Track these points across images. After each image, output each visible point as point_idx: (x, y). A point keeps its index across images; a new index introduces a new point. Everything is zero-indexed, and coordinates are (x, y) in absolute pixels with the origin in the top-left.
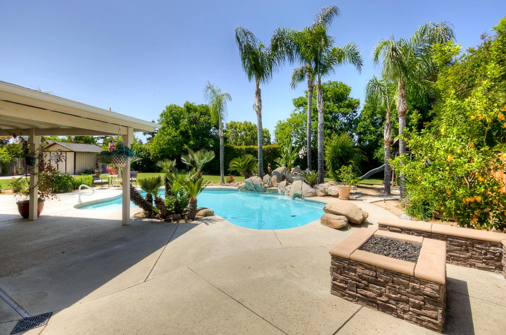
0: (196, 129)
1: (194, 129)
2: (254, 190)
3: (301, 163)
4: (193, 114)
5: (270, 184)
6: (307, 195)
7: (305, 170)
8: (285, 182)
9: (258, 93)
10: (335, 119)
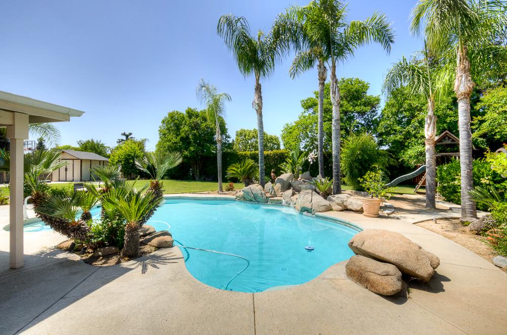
0: (197, 134)
1: (195, 135)
2: (254, 200)
3: (311, 169)
4: (194, 119)
5: (273, 193)
6: (318, 210)
7: (316, 177)
8: (290, 191)
9: (258, 89)
10: (351, 119)
